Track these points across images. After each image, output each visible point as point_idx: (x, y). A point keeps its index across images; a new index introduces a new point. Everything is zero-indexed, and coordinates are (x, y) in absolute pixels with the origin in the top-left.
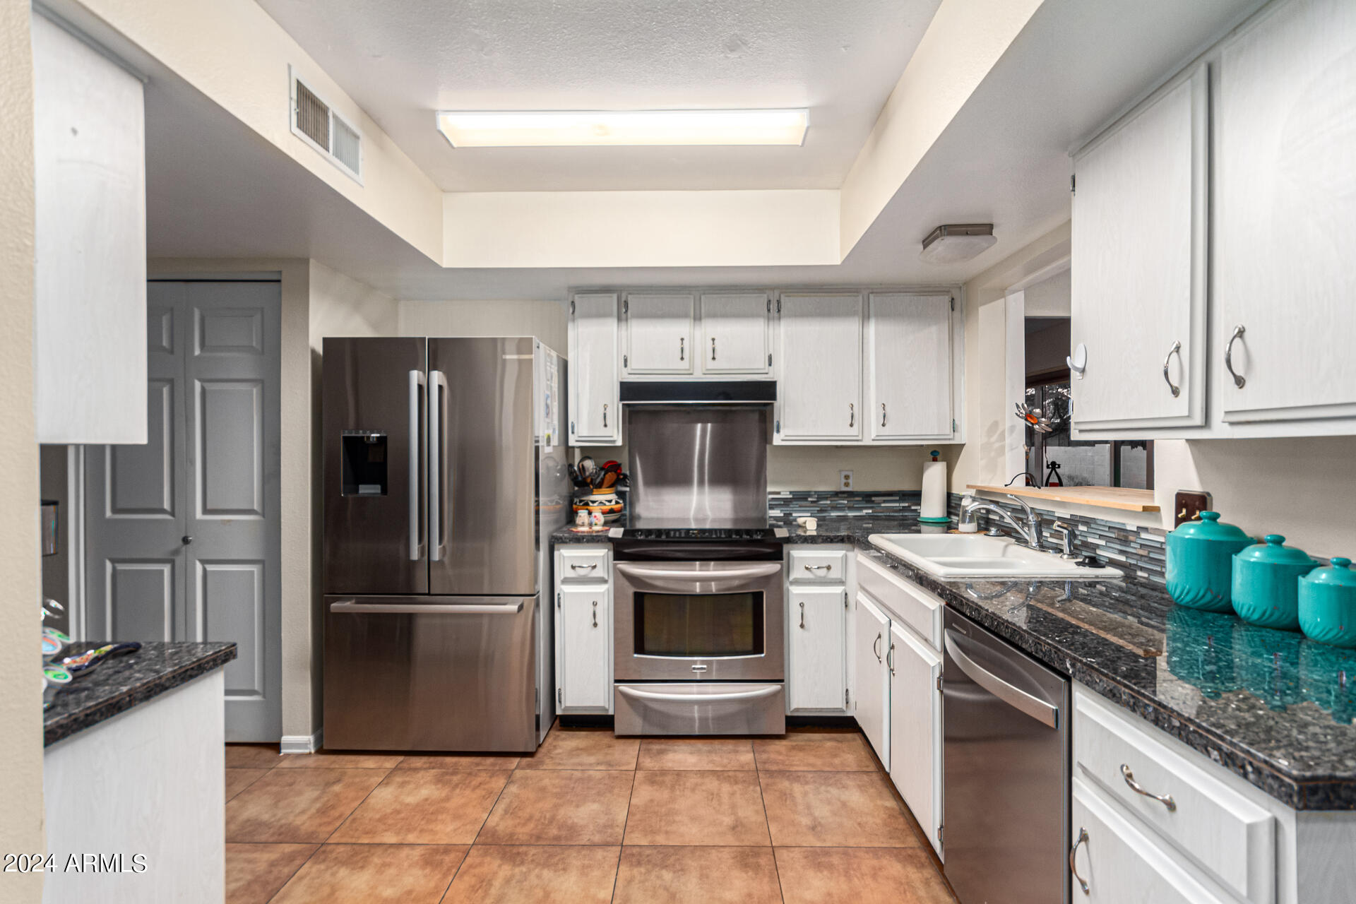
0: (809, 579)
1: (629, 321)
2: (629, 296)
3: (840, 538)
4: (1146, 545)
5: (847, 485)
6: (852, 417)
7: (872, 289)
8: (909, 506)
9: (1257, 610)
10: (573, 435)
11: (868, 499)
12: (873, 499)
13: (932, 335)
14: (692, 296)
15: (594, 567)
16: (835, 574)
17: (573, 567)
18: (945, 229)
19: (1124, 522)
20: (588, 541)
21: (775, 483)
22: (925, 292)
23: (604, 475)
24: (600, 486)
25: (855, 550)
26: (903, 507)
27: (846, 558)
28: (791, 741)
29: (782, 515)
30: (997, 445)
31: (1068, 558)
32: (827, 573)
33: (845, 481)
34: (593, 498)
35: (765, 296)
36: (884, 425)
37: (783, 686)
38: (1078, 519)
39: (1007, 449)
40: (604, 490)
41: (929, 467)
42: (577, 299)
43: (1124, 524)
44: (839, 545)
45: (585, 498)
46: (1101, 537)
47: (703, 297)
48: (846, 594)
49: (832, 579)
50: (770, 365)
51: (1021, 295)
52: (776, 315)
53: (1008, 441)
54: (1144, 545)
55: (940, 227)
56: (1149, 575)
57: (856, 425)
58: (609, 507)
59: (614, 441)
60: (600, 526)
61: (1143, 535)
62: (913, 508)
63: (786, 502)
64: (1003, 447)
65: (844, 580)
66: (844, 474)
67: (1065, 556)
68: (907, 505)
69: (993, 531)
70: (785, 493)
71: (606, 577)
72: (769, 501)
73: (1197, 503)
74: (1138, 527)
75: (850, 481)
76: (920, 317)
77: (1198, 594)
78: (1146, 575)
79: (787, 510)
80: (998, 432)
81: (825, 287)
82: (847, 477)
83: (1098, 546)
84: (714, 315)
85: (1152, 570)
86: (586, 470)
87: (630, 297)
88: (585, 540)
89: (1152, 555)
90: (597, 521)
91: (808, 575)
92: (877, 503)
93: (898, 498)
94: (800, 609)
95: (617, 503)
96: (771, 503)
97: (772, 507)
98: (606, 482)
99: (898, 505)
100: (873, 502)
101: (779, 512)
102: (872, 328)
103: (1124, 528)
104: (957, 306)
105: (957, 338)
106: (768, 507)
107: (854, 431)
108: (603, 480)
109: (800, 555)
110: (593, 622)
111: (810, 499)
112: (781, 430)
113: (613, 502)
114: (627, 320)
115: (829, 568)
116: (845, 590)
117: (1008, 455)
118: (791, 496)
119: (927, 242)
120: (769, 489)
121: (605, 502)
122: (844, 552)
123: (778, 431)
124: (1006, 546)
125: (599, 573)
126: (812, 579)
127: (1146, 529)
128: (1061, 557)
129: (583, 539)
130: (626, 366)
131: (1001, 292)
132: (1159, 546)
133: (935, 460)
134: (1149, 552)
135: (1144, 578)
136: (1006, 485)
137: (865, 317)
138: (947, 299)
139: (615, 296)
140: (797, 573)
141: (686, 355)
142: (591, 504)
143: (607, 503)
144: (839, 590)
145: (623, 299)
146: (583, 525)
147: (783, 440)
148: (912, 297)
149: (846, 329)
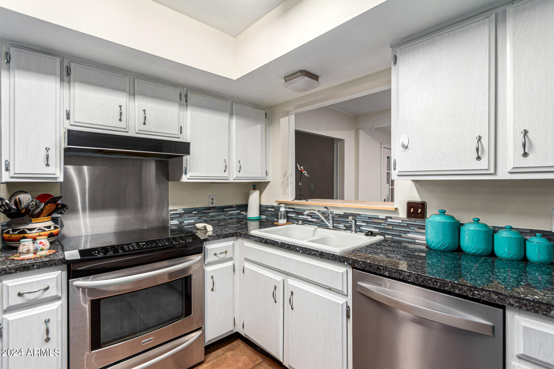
0: (216, 261)
1: (72, 84)
2: (71, 63)
3: (231, 234)
4: (390, 224)
5: (212, 203)
6: (226, 167)
7: (234, 100)
8: (240, 212)
9: (480, 250)
10: (7, 173)
11: (222, 210)
12: (225, 210)
13: (258, 128)
14: (128, 78)
15: (47, 288)
16: (229, 255)
17: (20, 295)
18: (303, 72)
19: (378, 215)
20: (39, 267)
21: (174, 204)
22: (256, 107)
23: (44, 206)
24: (38, 216)
25: (238, 239)
26: (238, 213)
27: (234, 244)
28: (208, 362)
29: (178, 223)
30: (286, 182)
31: (354, 233)
32: (225, 255)
33: (213, 201)
34: (30, 226)
35: (179, 90)
36: (239, 172)
37: (203, 331)
38: (349, 214)
39: (289, 184)
40: (41, 218)
41: (253, 193)
42: (13, 51)
43: (378, 216)
44: (231, 238)
45: (22, 227)
46: (363, 222)
47: (136, 80)
48: (234, 265)
49: (227, 258)
50: (181, 133)
51: (293, 116)
52: (185, 103)
53: (290, 181)
54: (389, 224)
55: (301, 71)
56: (392, 237)
57: (227, 171)
58: (49, 232)
59: (56, 178)
60: (47, 250)
61: (389, 220)
62: (242, 213)
63: (181, 215)
64: (288, 183)
65: (233, 257)
66: (211, 197)
67: (353, 232)
68: (239, 212)
69: (300, 222)
70: (180, 210)
71: (60, 295)
72: (170, 215)
73: (420, 206)
74: (386, 217)
75: (214, 201)
76: (254, 119)
77: (449, 245)
78: (391, 237)
79: (181, 220)
80: (287, 176)
81: (211, 93)
82: (212, 199)
83: (362, 226)
84: (145, 95)
85: (395, 234)
86: (22, 202)
87: (72, 65)
88: (35, 267)
89: (394, 228)
90: (43, 247)
91: (215, 258)
92: (226, 212)
93: (235, 209)
94: (211, 279)
95: (56, 228)
96: (171, 216)
97: (172, 219)
98: (44, 212)
99: (235, 212)
100: (224, 211)
101: (177, 221)
102: (234, 121)
103: (378, 217)
104: (267, 117)
105: (267, 132)
106: (169, 219)
107: (226, 175)
108: (42, 210)
109: (211, 247)
110: (46, 337)
111: (193, 212)
112: (188, 173)
113: (52, 228)
114: (69, 82)
115: (226, 252)
116: (233, 263)
117: (290, 186)
118: (183, 212)
119: (288, 78)
120: (170, 208)
121: (44, 228)
122: (233, 241)
123: (186, 173)
124: (315, 230)
125: (52, 292)
126: (217, 260)
127: (391, 218)
128: (351, 232)
129: (33, 265)
130: (68, 118)
131: (287, 114)
132: (399, 224)
133: (254, 189)
134: (393, 227)
135: (390, 238)
136: (293, 200)
137: (231, 114)
138: (264, 112)
139: (58, 60)
140: (210, 258)
141: (124, 118)
142: (28, 232)
143: (46, 229)
144: (230, 264)
145: (65, 65)
146: (28, 252)
147: (188, 179)
148: (251, 108)
149: (221, 119)
